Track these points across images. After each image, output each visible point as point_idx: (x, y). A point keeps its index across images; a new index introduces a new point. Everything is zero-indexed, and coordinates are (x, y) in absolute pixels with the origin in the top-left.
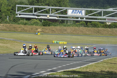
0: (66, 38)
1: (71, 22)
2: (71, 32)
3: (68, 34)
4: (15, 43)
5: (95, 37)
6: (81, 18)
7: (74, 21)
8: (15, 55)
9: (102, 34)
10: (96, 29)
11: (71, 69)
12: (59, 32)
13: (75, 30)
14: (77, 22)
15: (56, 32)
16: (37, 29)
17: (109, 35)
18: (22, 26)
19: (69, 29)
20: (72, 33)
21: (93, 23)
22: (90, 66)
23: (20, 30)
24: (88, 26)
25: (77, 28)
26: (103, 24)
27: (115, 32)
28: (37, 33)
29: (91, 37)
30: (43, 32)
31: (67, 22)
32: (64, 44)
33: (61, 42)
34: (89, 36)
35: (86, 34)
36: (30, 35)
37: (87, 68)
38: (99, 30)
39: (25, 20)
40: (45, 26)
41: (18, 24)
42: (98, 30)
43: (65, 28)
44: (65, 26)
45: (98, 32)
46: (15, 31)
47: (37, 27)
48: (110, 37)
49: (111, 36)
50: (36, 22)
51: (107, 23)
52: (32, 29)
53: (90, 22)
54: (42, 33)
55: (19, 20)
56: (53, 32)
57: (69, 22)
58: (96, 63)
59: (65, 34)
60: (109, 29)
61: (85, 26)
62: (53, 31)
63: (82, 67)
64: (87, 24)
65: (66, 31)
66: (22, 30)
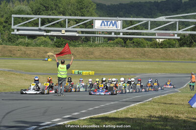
0: (92, 64)
1: (100, 41)
2: (100, 55)
3: (96, 59)
4: (12, 75)
5: (139, 63)
6: (116, 33)
7: (104, 38)
8: (22, 93)
9: (150, 58)
10: (140, 49)
11: (102, 114)
12: (82, 56)
13: (106, 53)
14: (110, 39)
15: (78, 56)
16: (46, 52)
17: (161, 59)
18: (23, 48)
19: (97, 51)
20: (103, 56)
21: (134, 40)
22: (132, 108)
23: (19, 54)
24: (128, 46)
25: (110, 49)
26: (151, 41)
27: (171, 54)
28: (46, 59)
29: (133, 63)
31: (94, 41)
32: (90, 74)
33: (85, 73)
34: (129, 61)
35: (125, 59)
36: (35, 61)
37: (127, 111)
38: (145, 51)
39: (27, 39)
40: (58, 47)
41: (15, 45)
42: (143, 52)
43: (91, 49)
44: (91, 46)
45: (144, 55)
46: (11, 55)
47: (47, 49)
48: (163, 62)
49: (164, 60)
50: (45, 41)
51: (157, 40)
52: (38, 52)
53: (131, 39)
55: (18, 39)
57: (97, 40)
58: (141, 105)
59: (91, 58)
60: (160, 49)
61: (122, 46)
63: (118, 110)
64: (125, 43)
65: (92, 54)
66: (22, 54)
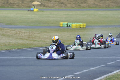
0: (85, 15)
2: (94, 4)
12: (74, 5)
15: (68, 5)
20: (97, 5)
30: (44, 6)
32: (81, 27)
33: (74, 25)
54: (43, 8)
56: (62, 5)
59: (84, 7)
62: (62, 3)
65: (85, 3)
66: (4, 3)
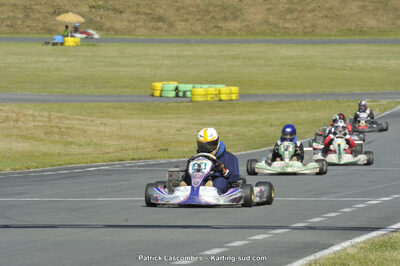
0: (235, 58)
2: (266, 22)
3: (252, 34)
12: (198, 27)
13: (290, 11)
15: (180, 25)
16: (59, 12)
20: (276, 26)
28: (58, 39)
32: (223, 97)
33: (201, 92)
35: (362, 32)
52: (28, 11)
56: (160, 24)
59: (230, 33)
62: (160, 19)
65: (235, 18)
